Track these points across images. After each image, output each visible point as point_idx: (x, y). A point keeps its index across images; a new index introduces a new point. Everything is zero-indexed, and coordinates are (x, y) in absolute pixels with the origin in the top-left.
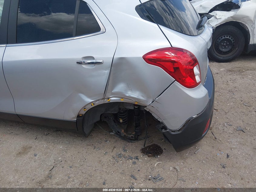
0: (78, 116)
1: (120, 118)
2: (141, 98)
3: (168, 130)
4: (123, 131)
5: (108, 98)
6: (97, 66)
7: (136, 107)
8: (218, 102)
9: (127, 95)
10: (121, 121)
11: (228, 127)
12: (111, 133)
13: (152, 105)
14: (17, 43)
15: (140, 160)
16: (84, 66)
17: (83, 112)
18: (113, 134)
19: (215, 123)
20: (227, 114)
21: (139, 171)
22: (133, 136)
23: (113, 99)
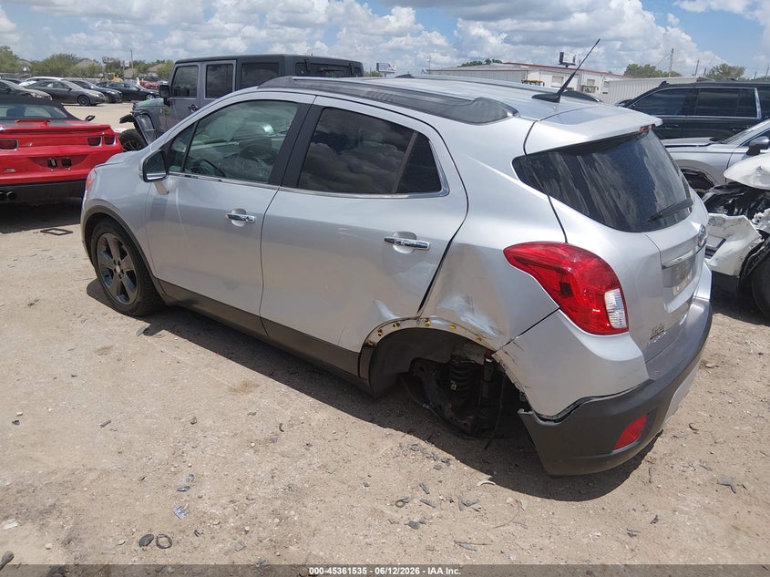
0: (366, 345)
1: (454, 380)
2: (489, 331)
3: (530, 413)
4: (450, 405)
5: (428, 319)
6: (418, 251)
7: (487, 360)
8: (713, 415)
9: (463, 319)
10: (454, 386)
11: (700, 470)
12: (424, 405)
13: (505, 349)
14: (297, 187)
15: (451, 466)
16: (396, 248)
17: (376, 339)
18: (427, 407)
19: (671, 454)
20: (718, 445)
21: (441, 482)
22: (469, 424)
23: (436, 323)
